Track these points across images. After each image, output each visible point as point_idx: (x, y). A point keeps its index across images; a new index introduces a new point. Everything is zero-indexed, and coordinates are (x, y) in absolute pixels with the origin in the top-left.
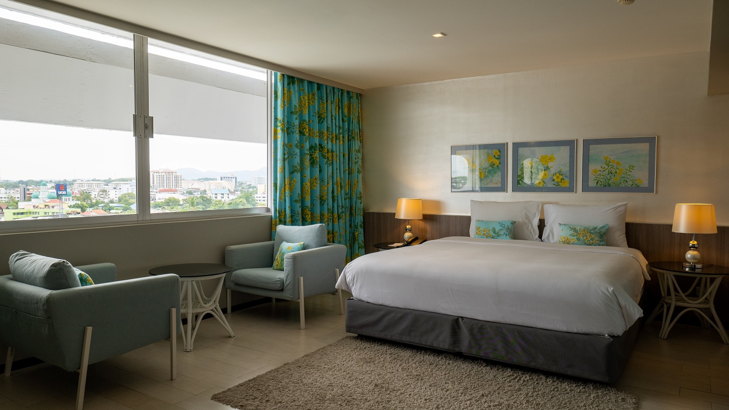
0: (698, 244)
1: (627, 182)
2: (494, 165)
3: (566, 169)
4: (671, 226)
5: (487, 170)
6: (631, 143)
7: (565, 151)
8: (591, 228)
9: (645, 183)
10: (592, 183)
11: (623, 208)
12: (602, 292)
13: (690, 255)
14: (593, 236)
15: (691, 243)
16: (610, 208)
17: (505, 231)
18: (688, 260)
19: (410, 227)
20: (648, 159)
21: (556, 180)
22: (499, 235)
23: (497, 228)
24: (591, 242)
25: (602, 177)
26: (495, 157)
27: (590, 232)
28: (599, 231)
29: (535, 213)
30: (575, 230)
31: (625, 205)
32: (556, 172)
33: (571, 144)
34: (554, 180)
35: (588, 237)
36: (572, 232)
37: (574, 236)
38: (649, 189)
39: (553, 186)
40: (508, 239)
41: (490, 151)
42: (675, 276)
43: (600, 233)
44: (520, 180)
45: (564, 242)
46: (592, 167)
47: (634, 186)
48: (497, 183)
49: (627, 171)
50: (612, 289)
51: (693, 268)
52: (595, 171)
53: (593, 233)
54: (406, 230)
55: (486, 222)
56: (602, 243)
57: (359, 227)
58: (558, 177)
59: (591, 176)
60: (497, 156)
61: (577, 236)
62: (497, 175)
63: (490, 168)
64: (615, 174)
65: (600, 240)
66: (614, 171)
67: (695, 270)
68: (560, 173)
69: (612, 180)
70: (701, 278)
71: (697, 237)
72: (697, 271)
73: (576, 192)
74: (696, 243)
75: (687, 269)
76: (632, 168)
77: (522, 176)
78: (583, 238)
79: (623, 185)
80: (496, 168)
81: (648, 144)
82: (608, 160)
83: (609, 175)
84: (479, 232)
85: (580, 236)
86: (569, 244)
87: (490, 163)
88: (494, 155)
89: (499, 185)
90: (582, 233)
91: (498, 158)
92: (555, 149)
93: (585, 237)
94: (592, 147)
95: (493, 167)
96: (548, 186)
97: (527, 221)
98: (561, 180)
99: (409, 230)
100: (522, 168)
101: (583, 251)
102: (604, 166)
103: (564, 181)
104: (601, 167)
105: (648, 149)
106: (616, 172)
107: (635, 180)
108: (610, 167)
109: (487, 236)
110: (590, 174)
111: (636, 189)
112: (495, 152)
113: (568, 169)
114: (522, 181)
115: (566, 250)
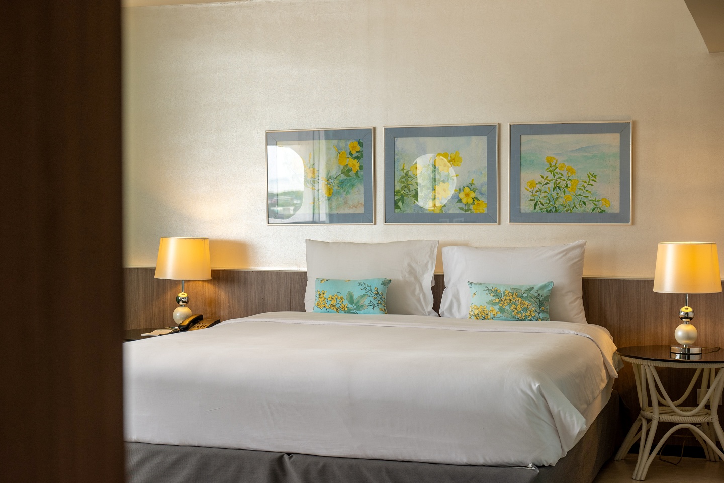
0: (693, 312)
1: (584, 203)
2: (350, 170)
3: (481, 180)
5: (337, 182)
6: (591, 132)
7: (479, 144)
8: (523, 289)
9: (614, 206)
10: (527, 207)
11: (577, 252)
12: (522, 391)
13: (682, 331)
14: (527, 303)
15: (686, 310)
16: (556, 251)
17: (371, 299)
18: (680, 341)
19: (185, 295)
20: (618, 163)
21: (464, 201)
22: (359, 307)
23: (357, 293)
24: (524, 314)
25: (543, 195)
26: (351, 154)
27: (522, 297)
28: (536, 295)
29: (427, 263)
30: (495, 293)
31: (582, 246)
32: (465, 184)
33: (489, 132)
34: (460, 201)
35: (519, 306)
36: (491, 297)
37: (494, 304)
38: (621, 217)
39: (458, 212)
40: (377, 313)
41: (342, 144)
42: (656, 368)
43: (538, 297)
44: (399, 200)
45: (477, 317)
46: (528, 176)
47: (597, 211)
48: (356, 207)
49: (585, 185)
50: (537, 385)
51: (687, 355)
52: (532, 184)
53: (527, 299)
54: (178, 301)
55: (336, 283)
56: (542, 316)
58: (467, 195)
59: (525, 193)
60: (355, 154)
61: (498, 304)
62: (355, 189)
63: (343, 177)
64: (566, 190)
65: (538, 310)
66: (563, 184)
67: (689, 358)
68: (471, 186)
69: (560, 200)
70: (703, 370)
71: (693, 299)
72: (692, 358)
73: (499, 224)
74: (690, 310)
75: (678, 357)
76: (593, 178)
77: (402, 192)
78: (510, 308)
79: (578, 210)
80: (355, 176)
81: (618, 136)
82: (553, 164)
83: (555, 191)
84: (323, 301)
85: (505, 305)
86: (485, 319)
87: (342, 167)
88: (351, 152)
89: (361, 210)
90: (508, 298)
91: (357, 158)
92: (461, 140)
93: (514, 306)
94: (524, 138)
95: (349, 176)
96: (451, 212)
97: (412, 279)
98: (474, 201)
99: (183, 302)
100: (403, 177)
101: (507, 330)
102: (547, 173)
103: (479, 202)
104: (543, 177)
105: (619, 144)
106: (567, 186)
107: (599, 201)
108: (557, 176)
109: (337, 310)
110: (523, 190)
111: (600, 216)
112: (352, 145)
113: (485, 179)
114: (403, 203)
115: (479, 330)
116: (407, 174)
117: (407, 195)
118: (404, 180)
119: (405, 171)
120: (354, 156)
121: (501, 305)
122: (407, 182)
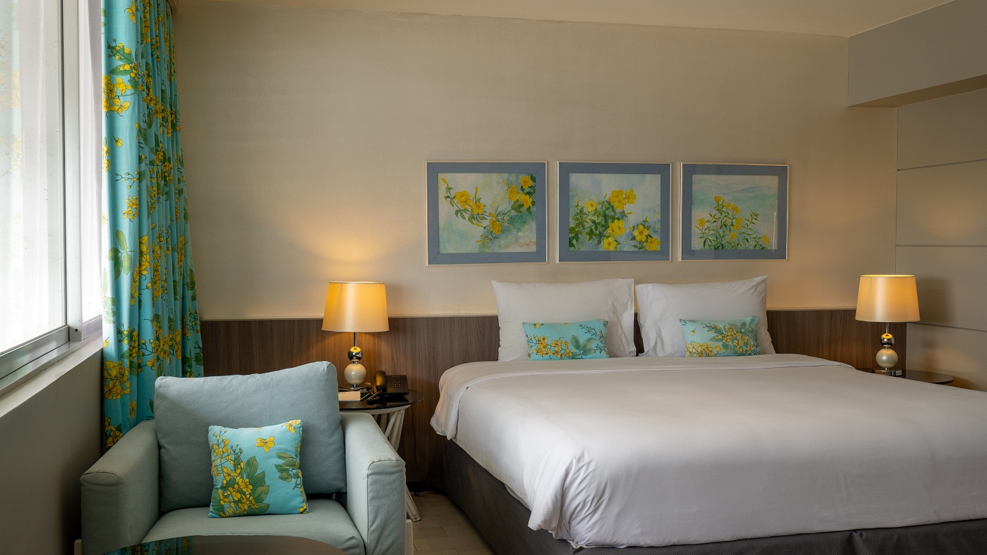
0: (894, 338)
1: (747, 241)
2: (521, 206)
3: (654, 218)
4: (853, 312)
5: (506, 218)
7: (653, 182)
8: (739, 324)
9: (773, 245)
11: (763, 286)
14: (747, 337)
15: (886, 337)
17: (598, 342)
19: (358, 350)
20: (776, 203)
21: (638, 238)
22: (585, 351)
23: (583, 338)
24: (745, 348)
25: (712, 232)
26: (523, 189)
27: (741, 332)
28: (749, 329)
29: (627, 303)
30: (716, 329)
31: (764, 281)
32: (639, 222)
33: (662, 170)
34: (634, 238)
35: (740, 341)
36: (712, 334)
37: (717, 340)
38: (780, 254)
39: (632, 249)
40: (603, 358)
41: (513, 177)
44: (574, 238)
45: (700, 354)
46: (699, 214)
47: (758, 247)
48: (528, 245)
49: (748, 223)
52: (702, 222)
53: (744, 333)
54: (351, 356)
55: (553, 326)
56: (758, 349)
57: (194, 363)
58: (641, 233)
59: (696, 231)
60: (527, 189)
61: (722, 340)
62: (527, 227)
63: (513, 213)
64: (731, 228)
65: (756, 343)
66: (729, 222)
68: (645, 224)
69: (727, 237)
73: (672, 261)
74: (891, 336)
76: (755, 217)
77: (577, 230)
78: (732, 343)
79: (742, 247)
80: (527, 213)
81: (776, 178)
82: (720, 203)
83: (722, 229)
84: (544, 347)
85: (729, 340)
86: (709, 356)
87: (512, 202)
88: (522, 187)
89: (533, 249)
90: (729, 334)
91: (528, 193)
92: (635, 178)
93: (736, 341)
94: (696, 178)
95: (520, 212)
96: (625, 249)
97: (616, 319)
98: (647, 238)
100: (577, 214)
102: (714, 212)
103: (652, 239)
104: (711, 216)
105: (777, 186)
106: (732, 225)
107: (760, 238)
108: (724, 215)
109: (561, 355)
110: (693, 227)
111: (762, 253)
112: (524, 178)
113: (658, 217)
114: (577, 241)
116: (581, 211)
117: (581, 233)
118: (578, 217)
119: (580, 208)
120: (525, 191)
121: (724, 341)
122: (582, 219)
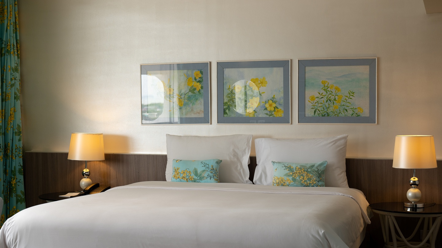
0: (418, 180)
1: (346, 110)
2: (195, 89)
3: (280, 95)
5: (186, 97)
6: (350, 65)
7: (278, 72)
8: (308, 166)
9: (366, 112)
10: (309, 113)
11: (342, 142)
12: (313, 236)
13: (411, 193)
14: (311, 175)
15: (413, 179)
16: (329, 141)
17: (209, 173)
18: (410, 200)
19: (88, 170)
20: (368, 84)
21: (269, 109)
22: (201, 178)
23: (200, 169)
24: (309, 182)
25: (320, 105)
26: (195, 79)
27: (307, 171)
28: (316, 170)
29: (245, 150)
30: (290, 168)
31: (345, 138)
32: (269, 98)
33: (285, 65)
34: (266, 109)
35: (305, 177)
36: (287, 171)
37: (289, 176)
38: (370, 120)
39: (265, 116)
40: (213, 182)
41: (190, 72)
42: (396, 218)
43: (317, 171)
44: (227, 108)
45: (278, 184)
46: (310, 93)
47: (355, 115)
48: (199, 113)
49: (347, 98)
50: (323, 232)
51: (414, 208)
52: (313, 98)
53: (310, 172)
54: (83, 174)
55: (186, 162)
56: (320, 183)
57: (17, 174)
58: (271, 105)
59: (308, 104)
60: (198, 79)
62: (198, 102)
63: (190, 94)
64: (334, 102)
65: (318, 179)
66: (332, 98)
67: (416, 211)
68: (273, 100)
69: (331, 108)
70: (424, 218)
71: (417, 172)
72: (418, 211)
73: (291, 124)
74: (416, 179)
75: (409, 210)
76: (352, 94)
77: (229, 103)
78: (299, 178)
79: (343, 114)
80: (198, 93)
81: (367, 67)
82: (326, 85)
83: (327, 103)
84: (177, 174)
85: (296, 176)
86: (283, 186)
87: (190, 87)
88: (195, 78)
89: (202, 115)
90: (298, 172)
91: (199, 82)
92: (267, 70)
93: (302, 177)
94: (308, 69)
95: (194, 93)
96: (260, 116)
97: (236, 159)
98: (275, 109)
99: (86, 175)
100: (229, 94)
101: (298, 193)
102: (322, 91)
103: (278, 110)
104: (319, 94)
105: (368, 73)
106: (335, 100)
107: (356, 109)
108: (329, 93)
109: (187, 180)
110: (307, 102)
111: (357, 119)
112: (196, 73)
113: (282, 95)
114: (229, 110)
115: (280, 193)
116: (232, 92)
117: (231, 106)
118: (230, 95)
119: (230, 90)
120: (197, 80)
121: (293, 176)
122: (232, 97)
